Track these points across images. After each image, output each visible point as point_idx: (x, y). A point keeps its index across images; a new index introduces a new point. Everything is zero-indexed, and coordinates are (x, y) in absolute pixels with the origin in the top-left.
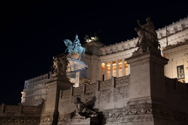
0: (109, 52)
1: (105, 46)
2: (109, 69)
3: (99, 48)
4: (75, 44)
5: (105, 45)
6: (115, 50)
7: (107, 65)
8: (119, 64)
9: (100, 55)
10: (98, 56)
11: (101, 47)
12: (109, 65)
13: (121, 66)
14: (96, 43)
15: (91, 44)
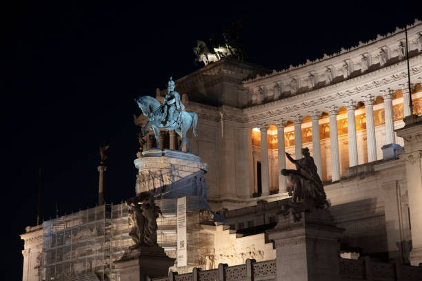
0: (270, 94)
1: (258, 77)
2: (275, 142)
3: (241, 84)
4: (169, 107)
5: (257, 73)
6: (290, 85)
7: (269, 132)
8: (304, 126)
9: (245, 103)
10: (237, 107)
11: (245, 80)
12: (273, 132)
13: (309, 134)
14: (230, 69)
15: (214, 72)
